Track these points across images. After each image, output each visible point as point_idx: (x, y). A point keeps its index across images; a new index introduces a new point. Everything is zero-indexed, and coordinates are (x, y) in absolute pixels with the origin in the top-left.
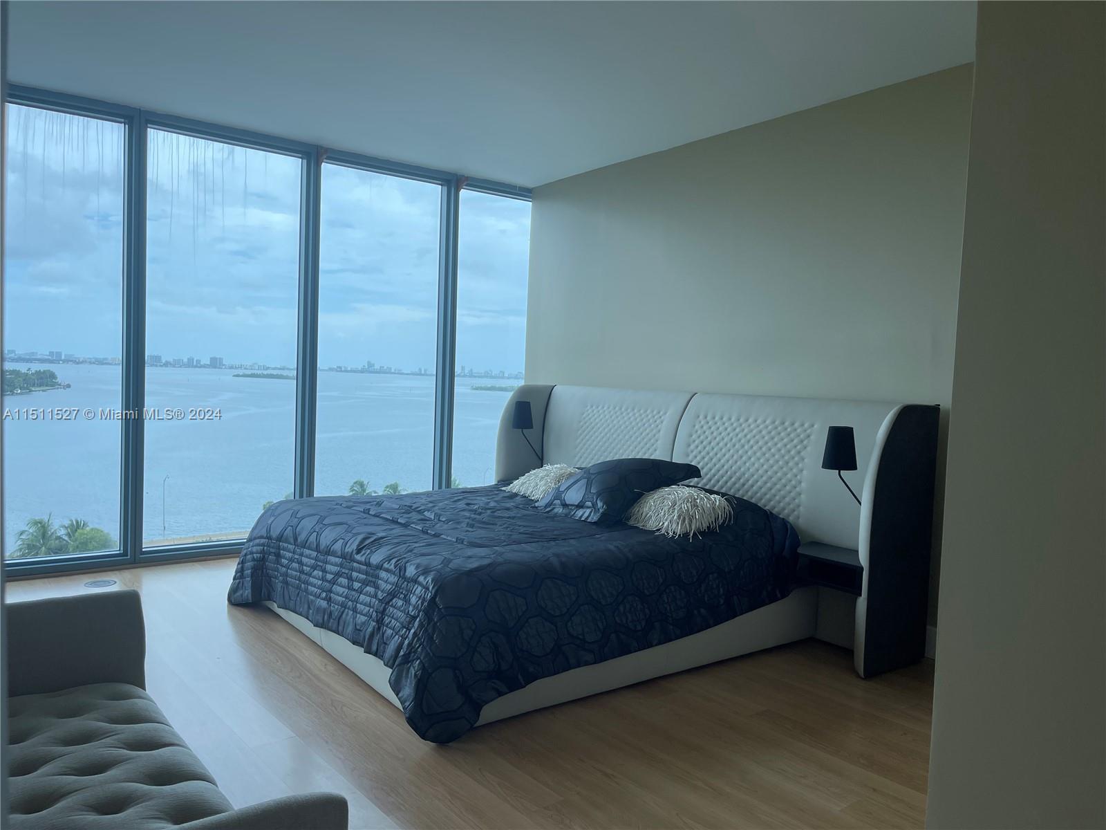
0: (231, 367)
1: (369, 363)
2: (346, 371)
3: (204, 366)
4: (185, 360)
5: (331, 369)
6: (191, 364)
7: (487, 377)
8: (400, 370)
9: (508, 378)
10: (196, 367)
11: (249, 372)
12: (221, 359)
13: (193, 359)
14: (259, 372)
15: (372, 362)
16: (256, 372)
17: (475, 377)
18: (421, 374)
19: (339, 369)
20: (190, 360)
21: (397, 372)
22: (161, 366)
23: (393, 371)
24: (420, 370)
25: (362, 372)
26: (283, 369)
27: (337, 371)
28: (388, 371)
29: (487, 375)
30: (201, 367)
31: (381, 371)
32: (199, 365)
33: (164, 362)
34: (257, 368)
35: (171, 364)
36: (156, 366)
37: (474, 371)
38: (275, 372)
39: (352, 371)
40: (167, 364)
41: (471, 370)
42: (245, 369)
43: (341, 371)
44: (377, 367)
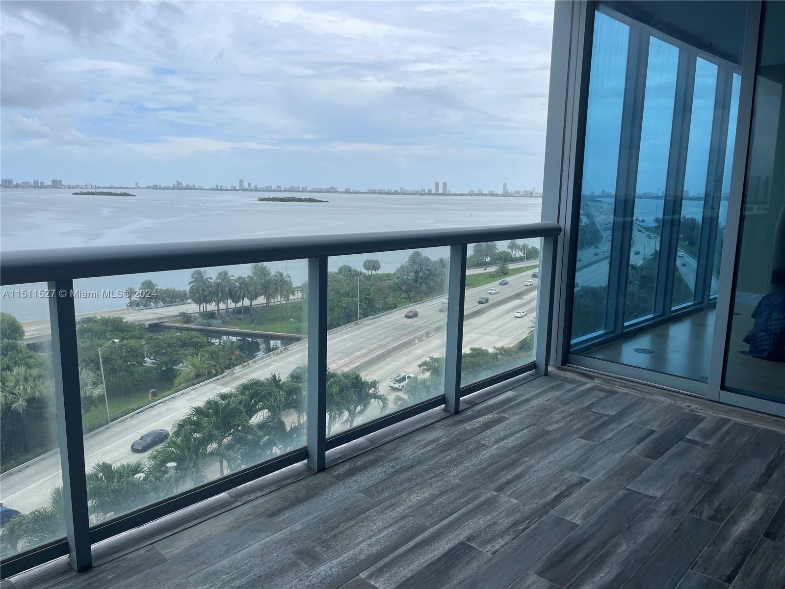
0: (69, 187)
1: (178, 182)
2: (160, 188)
3: (47, 187)
4: (32, 183)
5: (148, 187)
6: (38, 186)
7: (268, 191)
8: (202, 187)
9: (284, 191)
10: (41, 187)
11: (85, 191)
12: (60, 181)
13: (38, 182)
14: (93, 191)
15: (180, 181)
16: (90, 191)
17: (259, 191)
18: (218, 190)
19: (155, 187)
20: (36, 182)
21: (199, 188)
22: (14, 188)
23: (196, 187)
24: (217, 186)
25: (173, 189)
26: (111, 188)
27: (153, 189)
28: (192, 188)
29: (268, 190)
30: (44, 188)
31: (188, 188)
32: (43, 186)
33: (15, 184)
34: (90, 187)
35: (21, 186)
36: (9, 187)
37: (258, 187)
38: (106, 191)
39: (165, 188)
40: (17, 186)
41: (256, 186)
42: (80, 188)
43: (157, 189)
44: (184, 184)
